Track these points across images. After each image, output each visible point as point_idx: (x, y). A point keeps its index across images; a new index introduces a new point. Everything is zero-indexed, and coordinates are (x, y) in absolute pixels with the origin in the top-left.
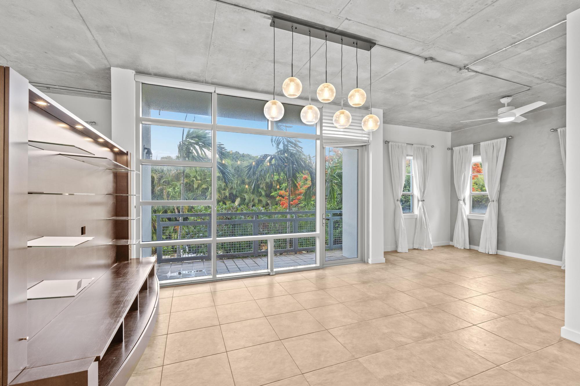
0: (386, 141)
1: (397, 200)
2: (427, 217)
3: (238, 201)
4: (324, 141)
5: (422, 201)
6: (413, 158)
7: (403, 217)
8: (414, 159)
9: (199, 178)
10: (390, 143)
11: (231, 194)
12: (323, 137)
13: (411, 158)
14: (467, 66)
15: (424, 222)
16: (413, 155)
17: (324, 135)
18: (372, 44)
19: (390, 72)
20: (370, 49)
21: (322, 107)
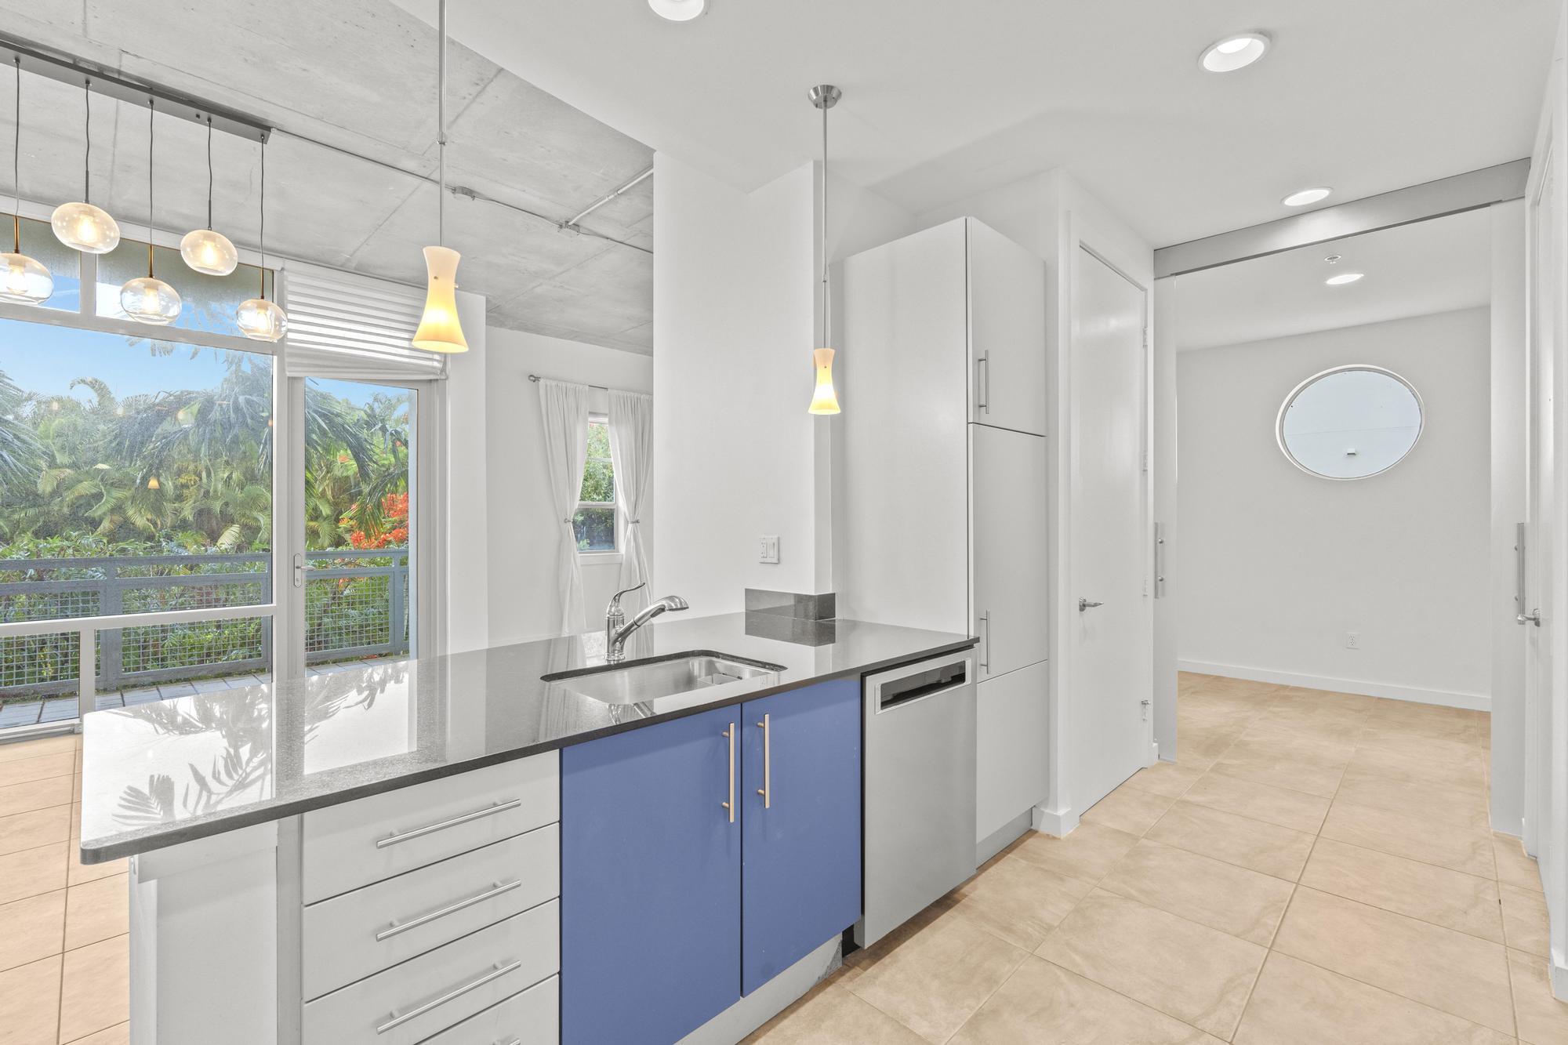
0: (531, 376)
1: (566, 521)
2: (645, 559)
3: (229, 538)
4: (287, 360)
5: (633, 522)
6: (610, 420)
7: (578, 560)
8: (610, 423)
9: (60, 458)
10: (542, 382)
11: (202, 513)
12: (286, 350)
13: (606, 420)
14: (571, 220)
15: (635, 571)
16: (608, 412)
17: (289, 343)
18: (260, 128)
19: (399, 207)
20: (263, 139)
21: (283, 269)
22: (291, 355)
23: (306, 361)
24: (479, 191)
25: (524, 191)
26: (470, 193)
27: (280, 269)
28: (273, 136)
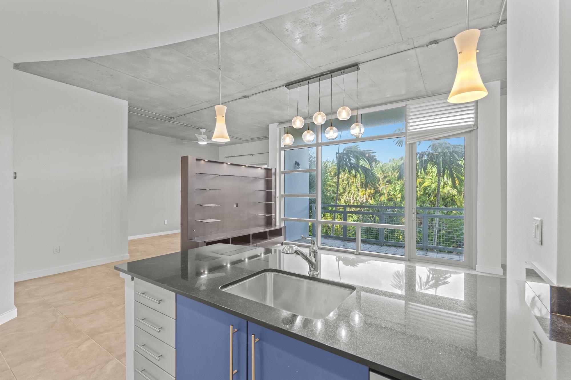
4: (408, 138)
12: (407, 134)
17: (409, 131)
18: (355, 66)
19: (419, 64)
20: (358, 69)
21: (406, 105)
22: (410, 135)
23: (414, 136)
24: (439, 38)
25: (457, 24)
26: (436, 42)
27: (405, 105)
28: (360, 66)
